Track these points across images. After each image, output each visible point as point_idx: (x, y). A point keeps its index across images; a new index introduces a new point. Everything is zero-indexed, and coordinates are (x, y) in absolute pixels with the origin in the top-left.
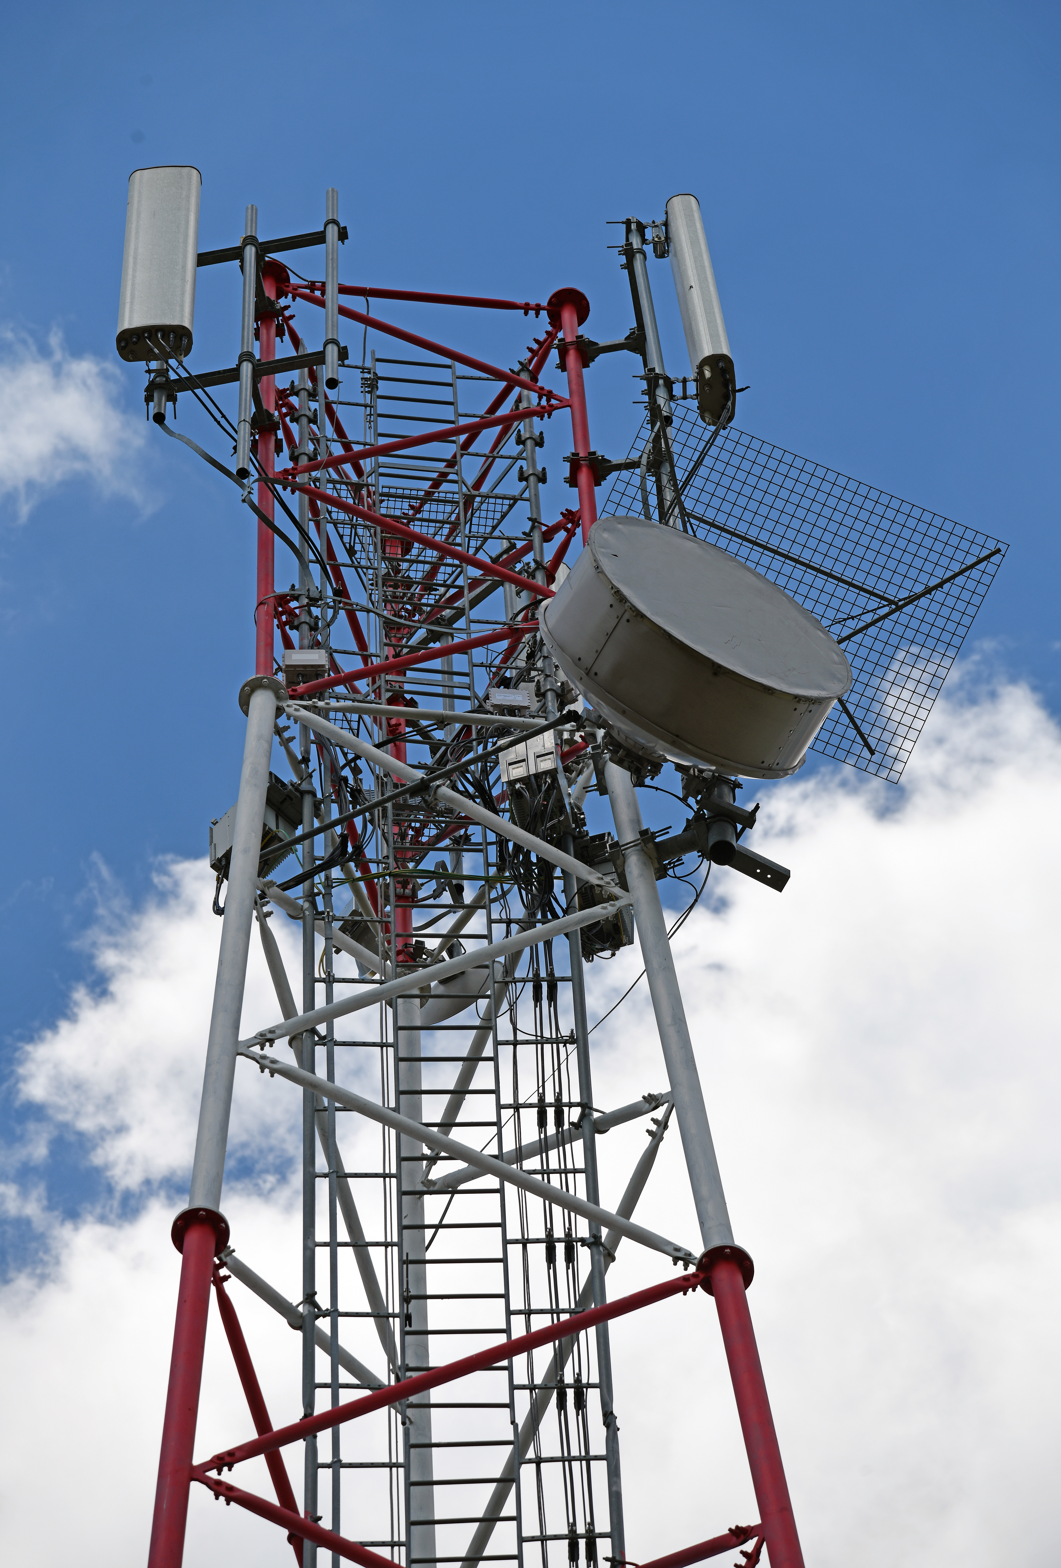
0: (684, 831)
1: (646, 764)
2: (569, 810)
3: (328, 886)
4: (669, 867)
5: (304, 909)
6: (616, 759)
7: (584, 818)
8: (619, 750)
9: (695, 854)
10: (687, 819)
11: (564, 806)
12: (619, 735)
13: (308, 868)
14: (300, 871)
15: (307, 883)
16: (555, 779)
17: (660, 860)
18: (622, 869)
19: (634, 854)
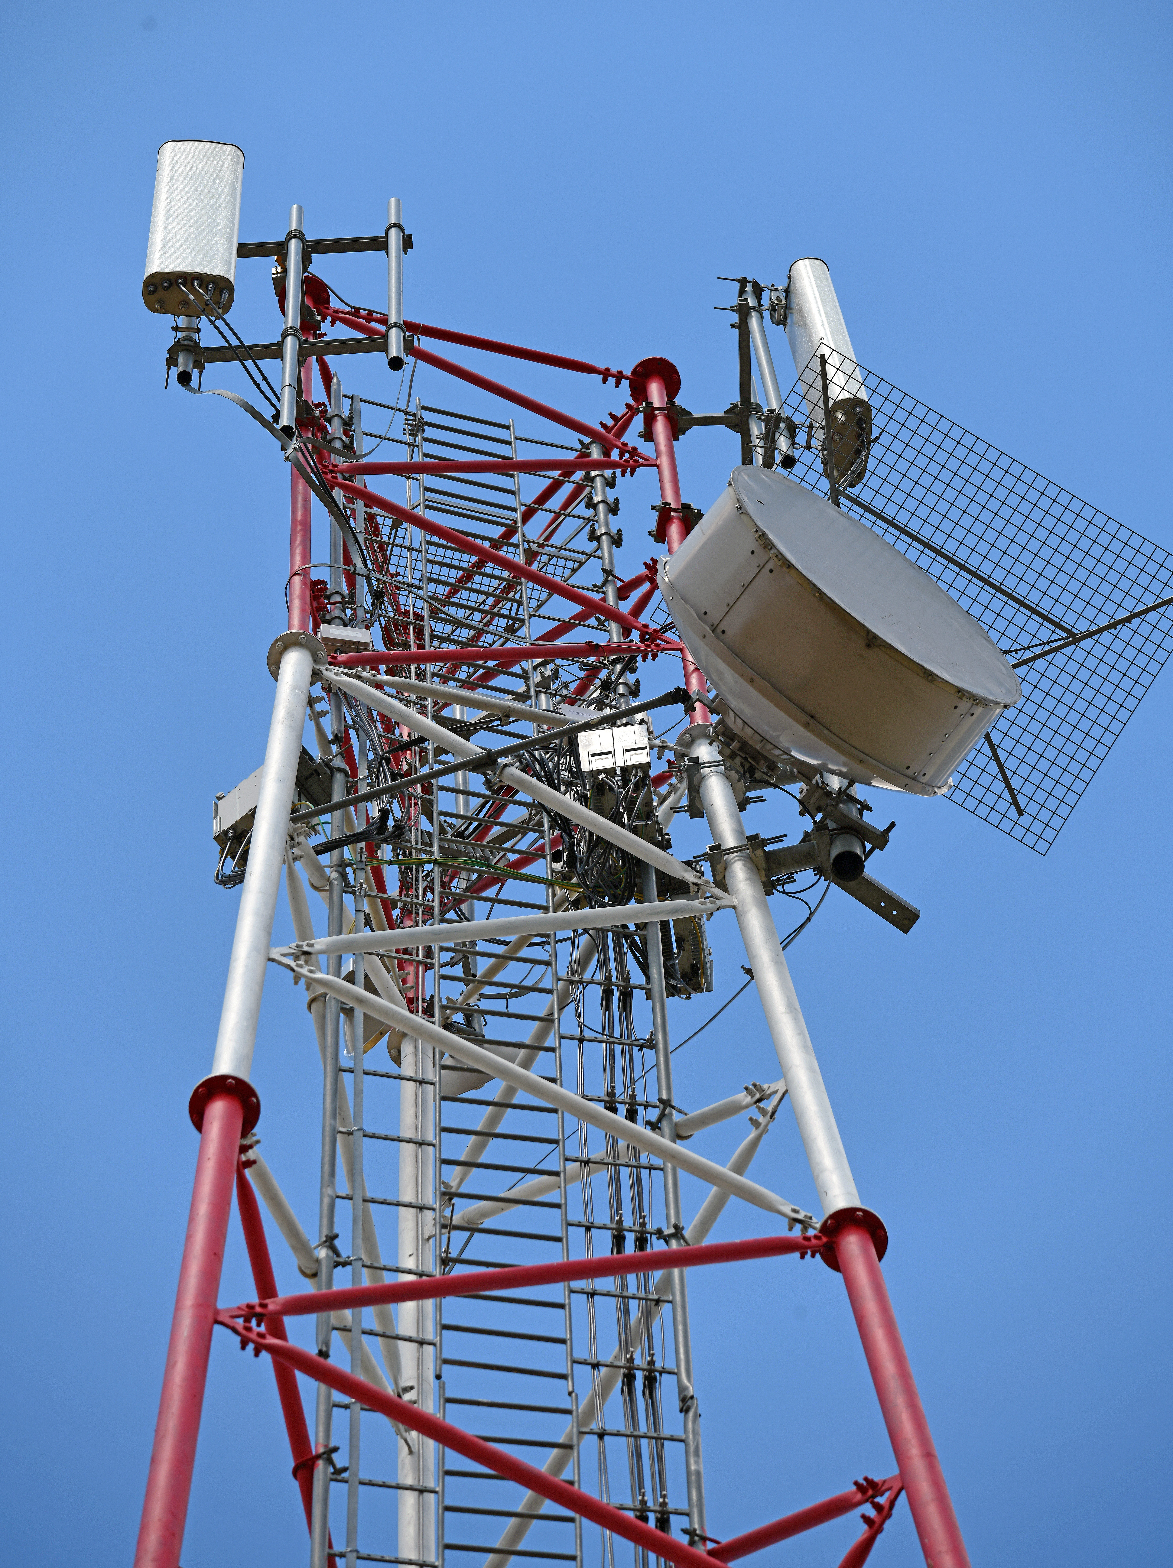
0: (800, 842)
1: (762, 762)
3: (361, 860)
4: (780, 882)
5: (332, 879)
9: (811, 870)
12: (735, 721)
15: (336, 853)
16: (646, 775)
17: (769, 873)
18: (722, 877)
19: (738, 860)
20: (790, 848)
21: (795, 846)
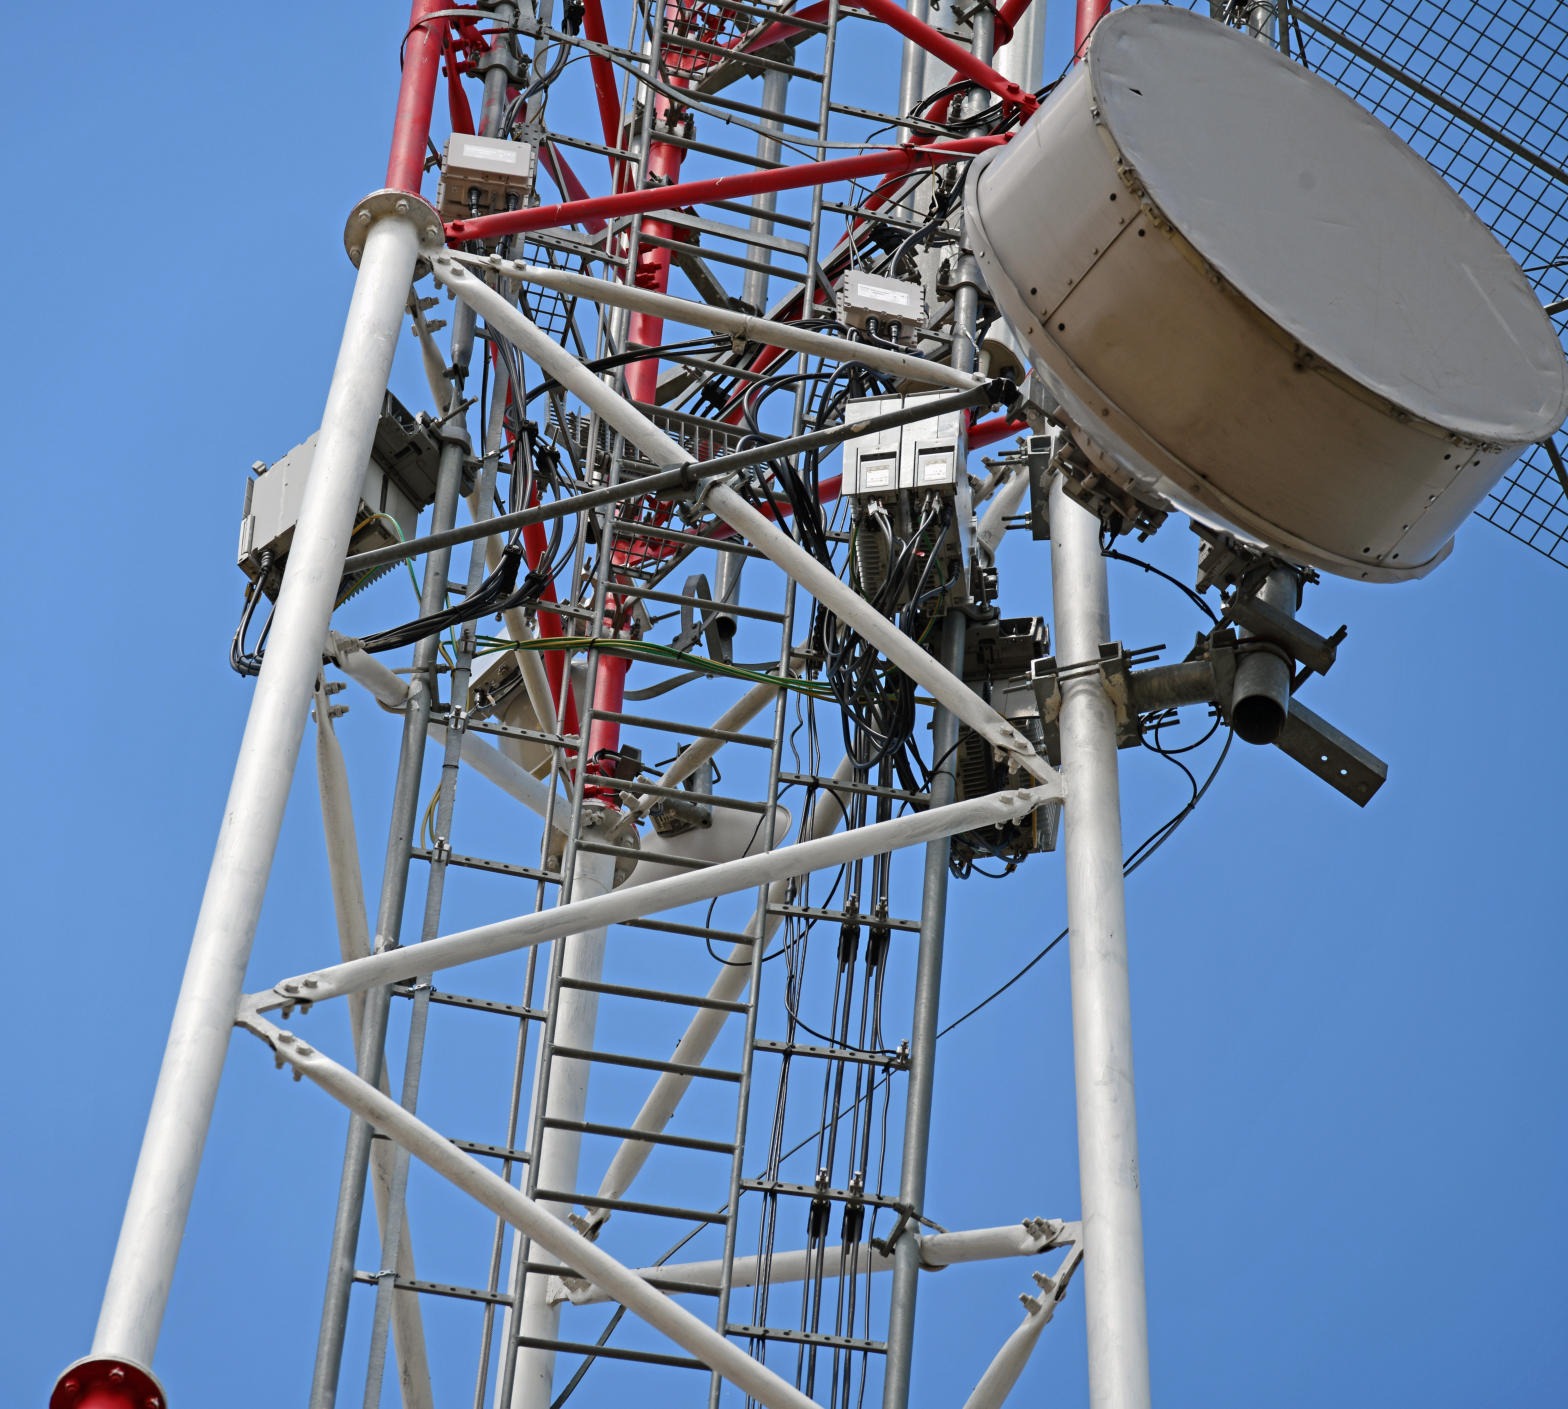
0: (1190, 658)
1: (1134, 509)
2: (966, 565)
3: (466, 651)
4: (1148, 724)
5: (410, 696)
6: (1077, 490)
7: (996, 582)
8: (1085, 472)
9: (1205, 707)
10: (1200, 635)
11: (959, 560)
12: (1089, 443)
13: (430, 610)
14: (413, 617)
15: (423, 644)
16: (948, 504)
17: (1133, 708)
18: (1054, 717)
19: (1082, 691)
20: (1170, 669)
21: (1178, 667)
